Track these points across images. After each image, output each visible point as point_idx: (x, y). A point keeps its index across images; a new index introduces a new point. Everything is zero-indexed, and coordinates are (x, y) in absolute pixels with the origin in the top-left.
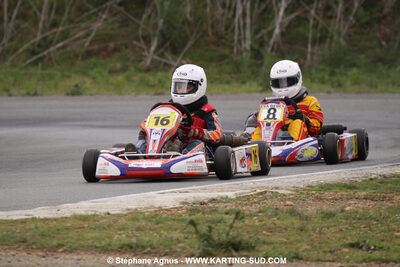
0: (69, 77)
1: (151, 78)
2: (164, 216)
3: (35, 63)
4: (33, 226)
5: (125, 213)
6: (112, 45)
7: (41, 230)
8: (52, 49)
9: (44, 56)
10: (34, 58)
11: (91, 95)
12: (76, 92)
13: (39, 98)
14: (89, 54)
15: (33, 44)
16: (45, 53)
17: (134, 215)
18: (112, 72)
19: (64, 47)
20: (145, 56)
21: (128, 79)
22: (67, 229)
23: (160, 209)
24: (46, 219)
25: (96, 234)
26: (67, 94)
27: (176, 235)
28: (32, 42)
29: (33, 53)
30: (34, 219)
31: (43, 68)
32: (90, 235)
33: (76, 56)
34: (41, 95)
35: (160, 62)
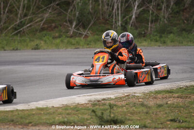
0: (33, 41)
1: (73, 41)
2: (80, 107)
3: (17, 34)
4: (17, 113)
5: (61, 106)
6: (53, 25)
7: (21, 115)
8: (25, 27)
9: (21, 31)
10: (16, 32)
11: (44, 49)
12: (37, 48)
13: (19, 51)
14: (43, 29)
15: (15, 25)
16: (21, 29)
17: (66, 108)
18: (54, 38)
19: (30, 26)
20: (70, 30)
21: (62, 41)
22: (33, 114)
23: (78, 104)
24: (23, 110)
25: (47, 117)
26: (32, 49)
27: (86, 117)
28: (15, 24)
29: (16, 29)
30: (17, 110)
31: (21, 37)
32: (45, 117)
33: (37, 30)
34: (20, 50)
35: (77, 33)
